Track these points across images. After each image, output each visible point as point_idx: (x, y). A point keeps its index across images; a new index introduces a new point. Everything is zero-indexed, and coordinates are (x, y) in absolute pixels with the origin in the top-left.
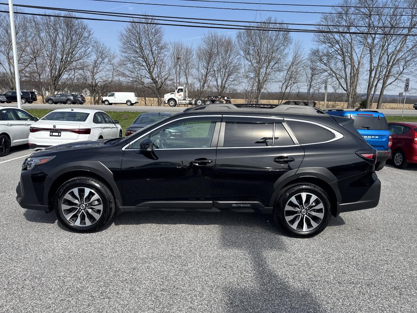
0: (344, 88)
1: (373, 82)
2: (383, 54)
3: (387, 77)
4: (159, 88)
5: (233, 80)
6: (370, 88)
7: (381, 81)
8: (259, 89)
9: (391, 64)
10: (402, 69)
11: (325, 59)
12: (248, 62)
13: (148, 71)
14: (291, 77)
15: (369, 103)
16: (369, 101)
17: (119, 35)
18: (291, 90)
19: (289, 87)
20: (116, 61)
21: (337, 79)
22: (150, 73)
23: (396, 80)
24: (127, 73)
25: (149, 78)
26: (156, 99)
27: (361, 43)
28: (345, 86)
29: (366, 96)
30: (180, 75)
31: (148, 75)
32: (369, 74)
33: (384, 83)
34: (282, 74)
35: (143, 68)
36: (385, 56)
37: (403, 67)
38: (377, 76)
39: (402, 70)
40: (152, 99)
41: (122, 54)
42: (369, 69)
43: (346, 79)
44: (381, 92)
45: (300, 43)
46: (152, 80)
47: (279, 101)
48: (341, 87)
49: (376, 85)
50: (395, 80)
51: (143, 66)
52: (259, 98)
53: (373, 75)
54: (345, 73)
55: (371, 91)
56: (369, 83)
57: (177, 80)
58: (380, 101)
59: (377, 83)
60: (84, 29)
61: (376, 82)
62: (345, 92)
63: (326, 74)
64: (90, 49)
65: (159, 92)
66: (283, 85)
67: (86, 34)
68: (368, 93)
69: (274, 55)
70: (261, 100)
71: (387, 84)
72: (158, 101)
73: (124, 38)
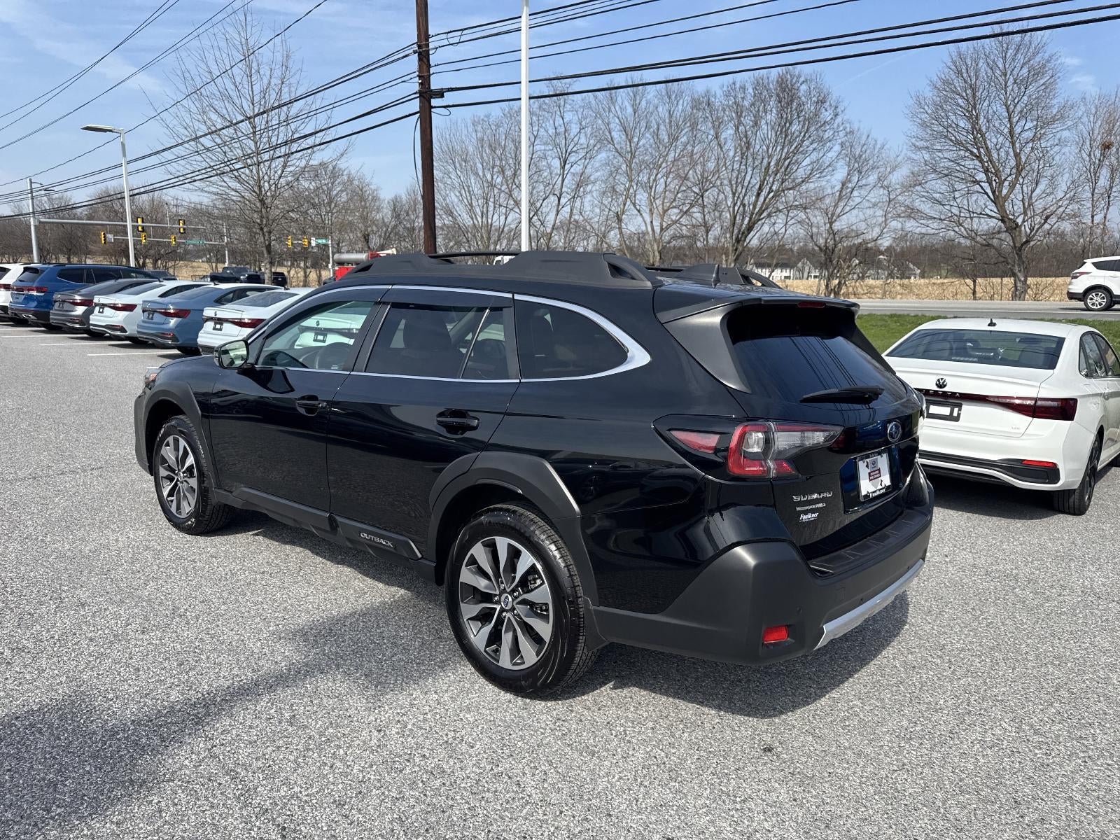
4: (1022, 245)
13: (992, 197)
17: (911, 102)
20: (898, 177)
22: (998, 200)
24: (926, 208)
25: (991, 217)
26: (1009, 281)
30: (1111, 199)
31: (991, 208)
35: (977, 187)
40: (997, 280)
41: (913, 156)
46: (1003, 221)
51: (977, 182)
57: (1093, 217)
60: (823, 102)
64: (832, 154)
65: (1020, 256)
67: (826, 115)
72: (1016, 286)
73: (926, 108)
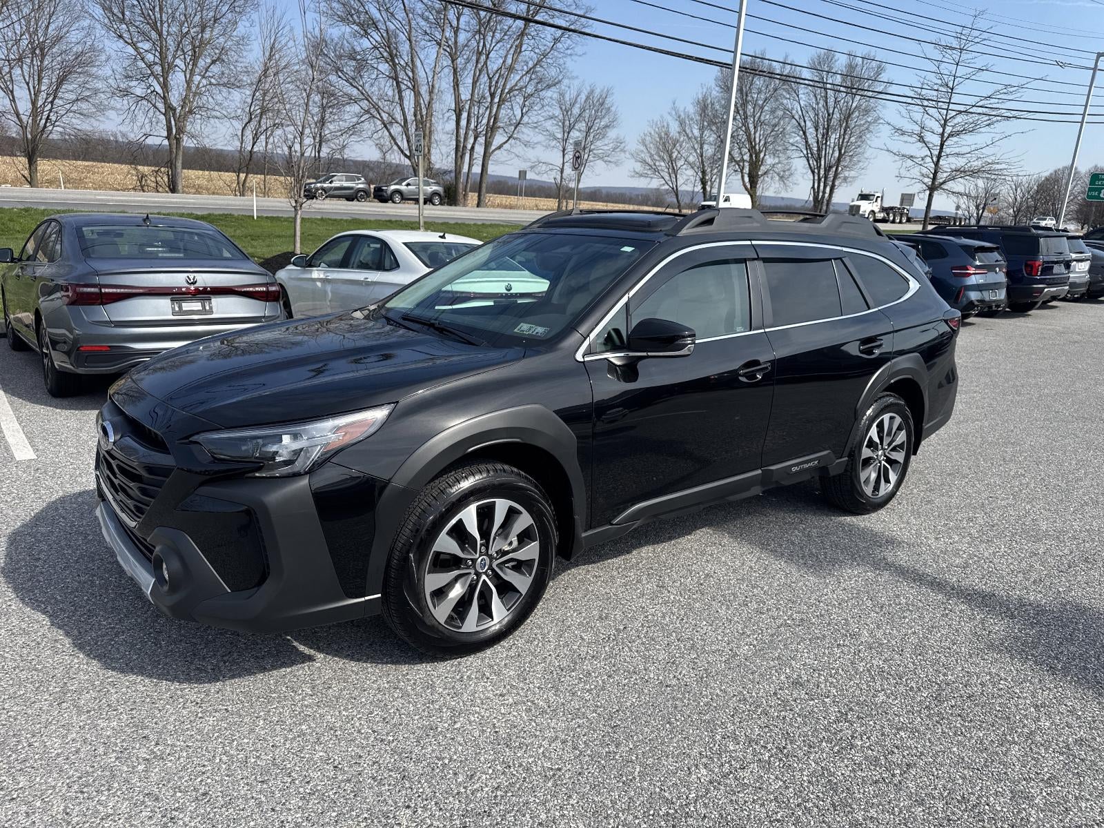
0: (402, 152)
1: (466, 139)
2: (480, 71)
3: (492, 129)
5: (74, 97)
6: (460, 154)
7: (481, 140)
8: (175, 136)
9: (496, 100)
10: (518, 113)
11: (349, 67)
12: (121, 43)
14: (264, 111)
15: (461, 191)
16: (461, 186)
18: (270, 146)
19: (263, 137)
21: (385, 126)
23: (510, 138)
27: (427, 37)
28: (404, 145)
29: (453, 175)
32: (454, 117)
33: (487, 145)
34: (236, 96)
36: (484, 79)
37: (522, 110)
38: (472, 126)
39: (518, 117)
42: (453, 106)
43: (405, 126)
44: (483, 165)
45: (278, 13)
47: (238, 176)
48: (395, 147)
49: (473, 148)
50: (508, 140)
52: (179, 165)
53: (463, 123)
54: (403, 109)
55: (462, 162)
56: (458, 141)
58: (484, 190)
59: (474, 144)
61: (471, 140)
62: (407, 162)
63: (355, 108)
66: (243, 129)
68: (458, 168)
69: (207, 35)
70: (185, 171)
71: (493, 148)
